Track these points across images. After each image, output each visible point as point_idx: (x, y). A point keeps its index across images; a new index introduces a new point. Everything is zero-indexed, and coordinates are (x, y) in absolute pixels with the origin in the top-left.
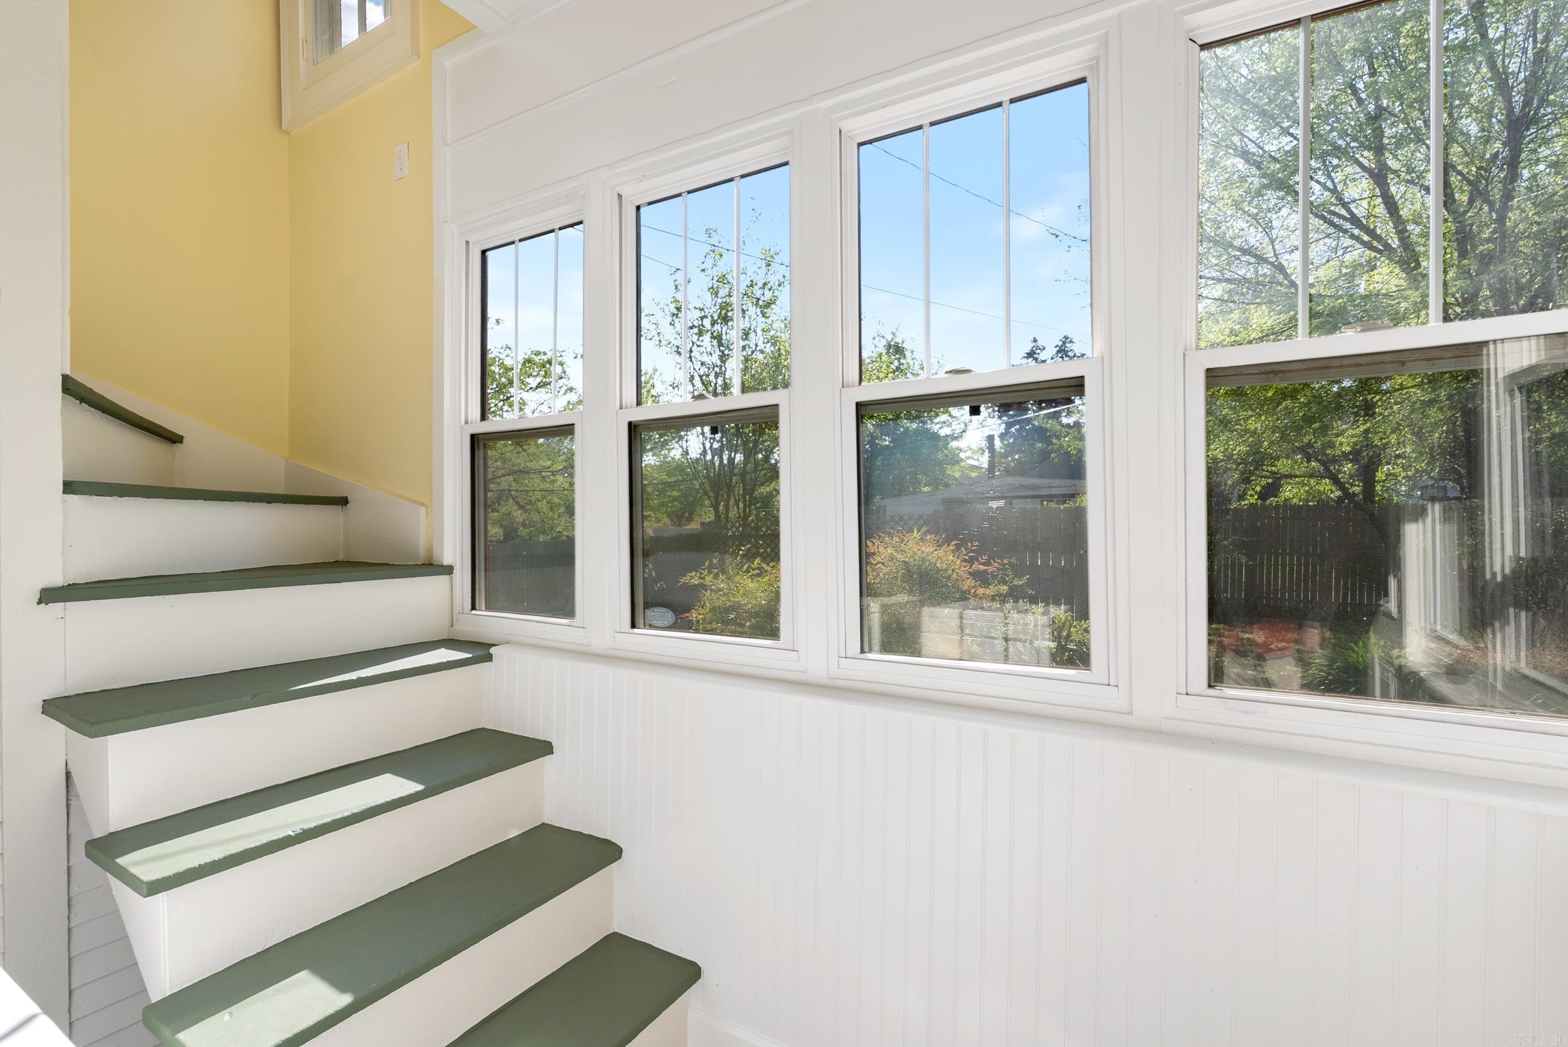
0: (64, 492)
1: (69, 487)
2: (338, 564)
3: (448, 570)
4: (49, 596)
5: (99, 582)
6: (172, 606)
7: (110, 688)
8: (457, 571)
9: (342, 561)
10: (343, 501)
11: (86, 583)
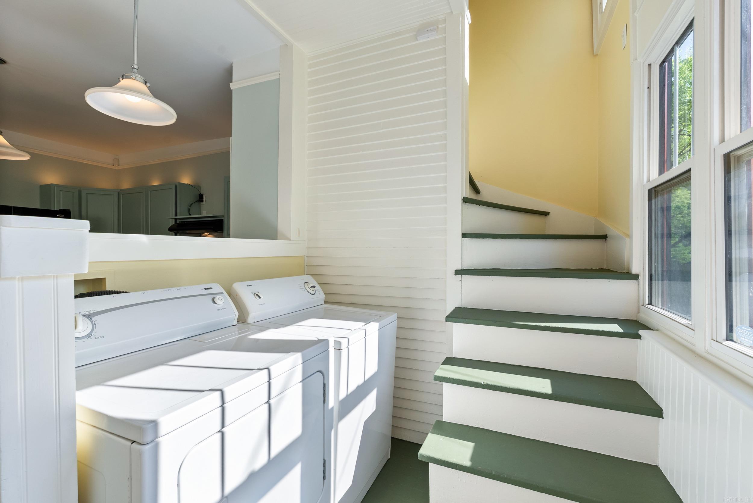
0: (462, 237)
1: (464, 235)
2: (601, 270)
3: (636, 277)
4: (458, 272)
5: (475, 269)
6: (493, 281)
7: (473, 308)
8: (641, 278)
9: (605, 269)
10: (604, 237)
11: (470, 269)
